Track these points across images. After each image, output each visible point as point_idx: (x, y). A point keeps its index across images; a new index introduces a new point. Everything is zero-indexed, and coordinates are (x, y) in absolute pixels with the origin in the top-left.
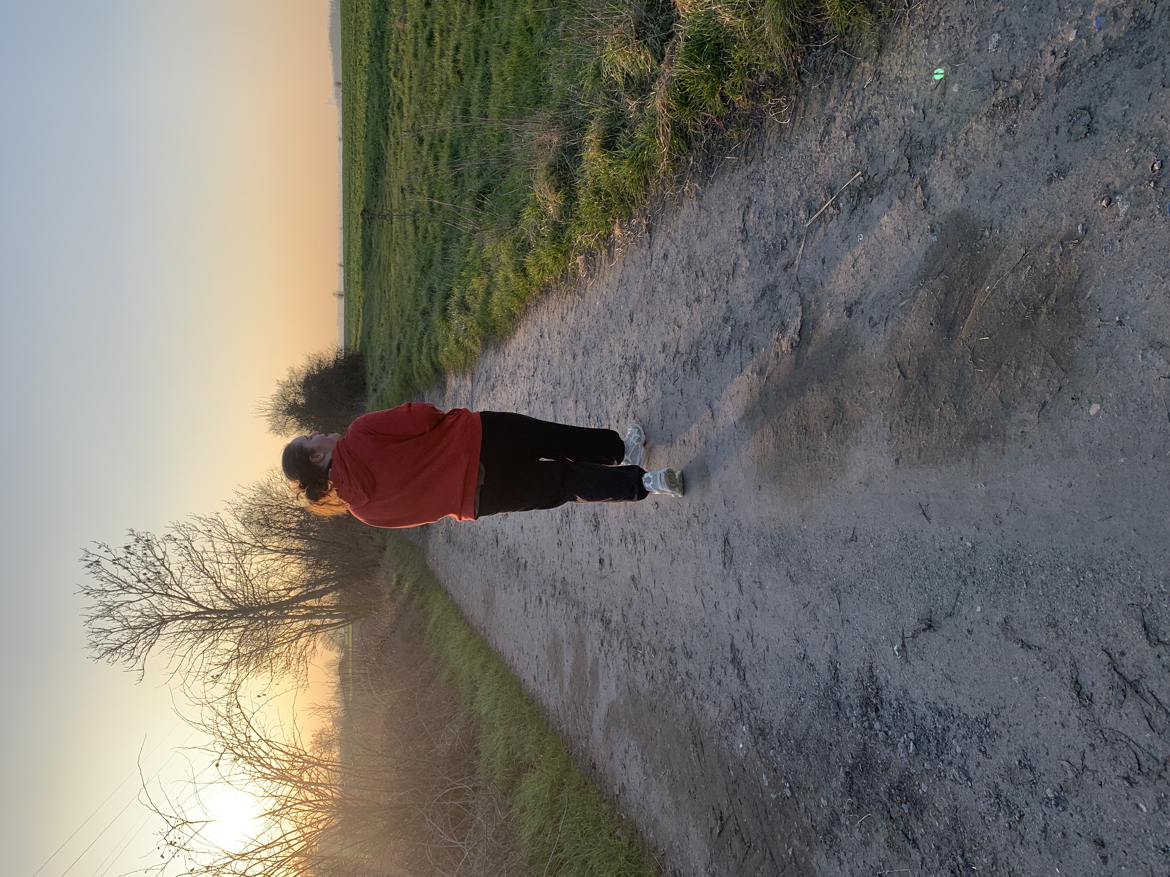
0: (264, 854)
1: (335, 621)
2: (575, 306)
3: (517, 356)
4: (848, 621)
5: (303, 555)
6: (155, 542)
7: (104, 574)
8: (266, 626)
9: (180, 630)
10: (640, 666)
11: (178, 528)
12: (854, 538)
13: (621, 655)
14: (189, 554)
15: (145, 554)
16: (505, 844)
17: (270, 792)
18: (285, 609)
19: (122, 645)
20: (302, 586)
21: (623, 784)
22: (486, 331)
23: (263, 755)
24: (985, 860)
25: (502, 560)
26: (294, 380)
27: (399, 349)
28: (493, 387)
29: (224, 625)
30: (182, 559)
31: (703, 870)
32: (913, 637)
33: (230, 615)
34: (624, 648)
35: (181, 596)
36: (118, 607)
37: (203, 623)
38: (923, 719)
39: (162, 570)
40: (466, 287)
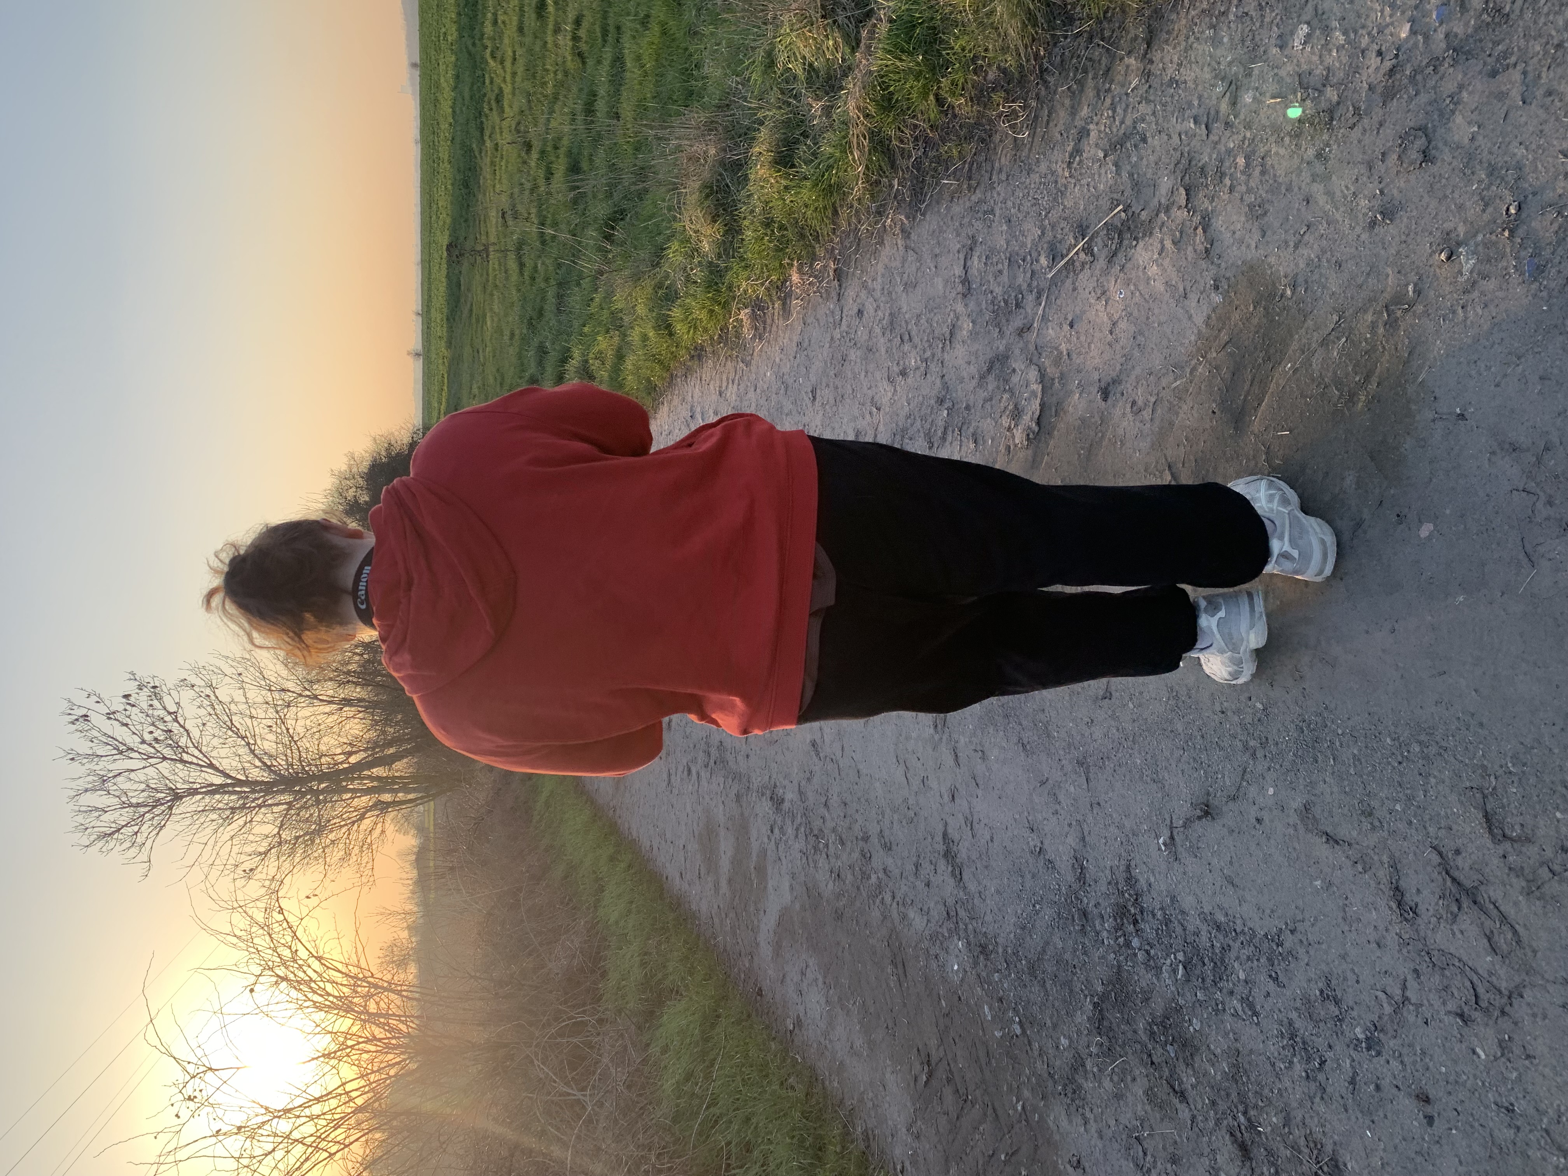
0: (316, 1109)
1: (411, 796)
2: (737, 377)
4: (1099, 804)
5: (367, 708)
6: (165, 690)
7: (95, 733)
8: (318, 802)
9: (201, 809)
10: (822, 862)
11: (197, 671)
12: (1108, 696)
13: (797, 846)
14: (212, 706)
15: (151, 705)
16: (641, 1095)
17: (323, 1026)
18: (343, 780)
19: (120, 829)
20: (366, 750)
21: (798, 1016)
23: (314, 976)
26: (355, 470)
29: (260, 801)
30: (202, 712)
31: (904, 1130)
32: (1184, 826)
33: (267, 788)
34: (801, 836)
35: (201, 763)
36: (115, 776)
37: (231, 799)
38: (1197, 934)
39: (175, 727)
40: (589, 347)
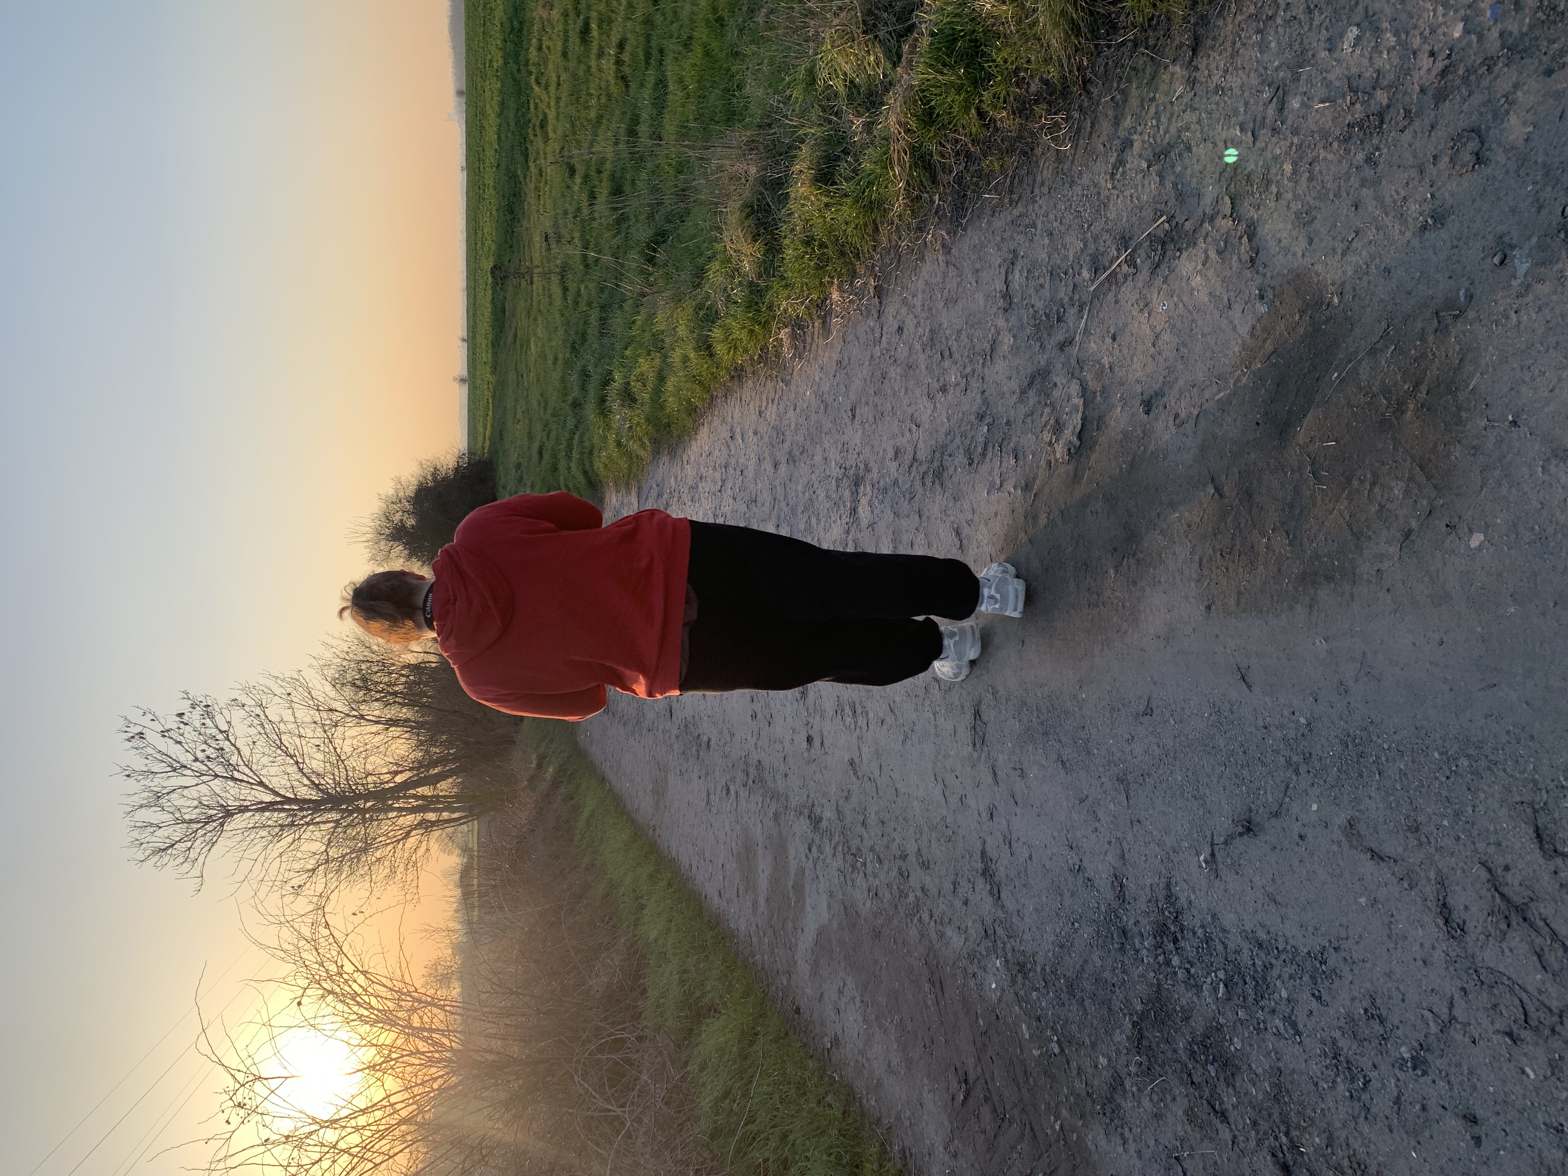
0: (362, 1121)
1: (456, 815)
2: (777, 396)
3: (699, 465)
4: (1139, 821)
5: (412, 728)
6: (217, 709)
7: (150, 750)
8: (364, 821)
9: (250, 826)
10: (859, 879)
11: (247, 690)
12: (1149, 711)
13: (835, 864)
14: (262, 725)
15: (204, 724)
16: (679, 1112)
17: (369, 1039)
18: (389, 799)
19: (173, 845)
20: (411, 769)
21: (836, 1035)
22: (658, 431)
23: (359, 990)
24: (1317, 1140)
25: (677, 737)
26: (401, 494)
27: (540, 453)
29: (308, 819)
30: (253, 731)
31: (941, 1149)
32: (1226, 843)
33: (315, 806)
34: (840, 855)
35: (251, 781)
36: (168, 793)
37: (280, 817)
38: (1238, 952)
39: (226, 745)
40: (630, 369)
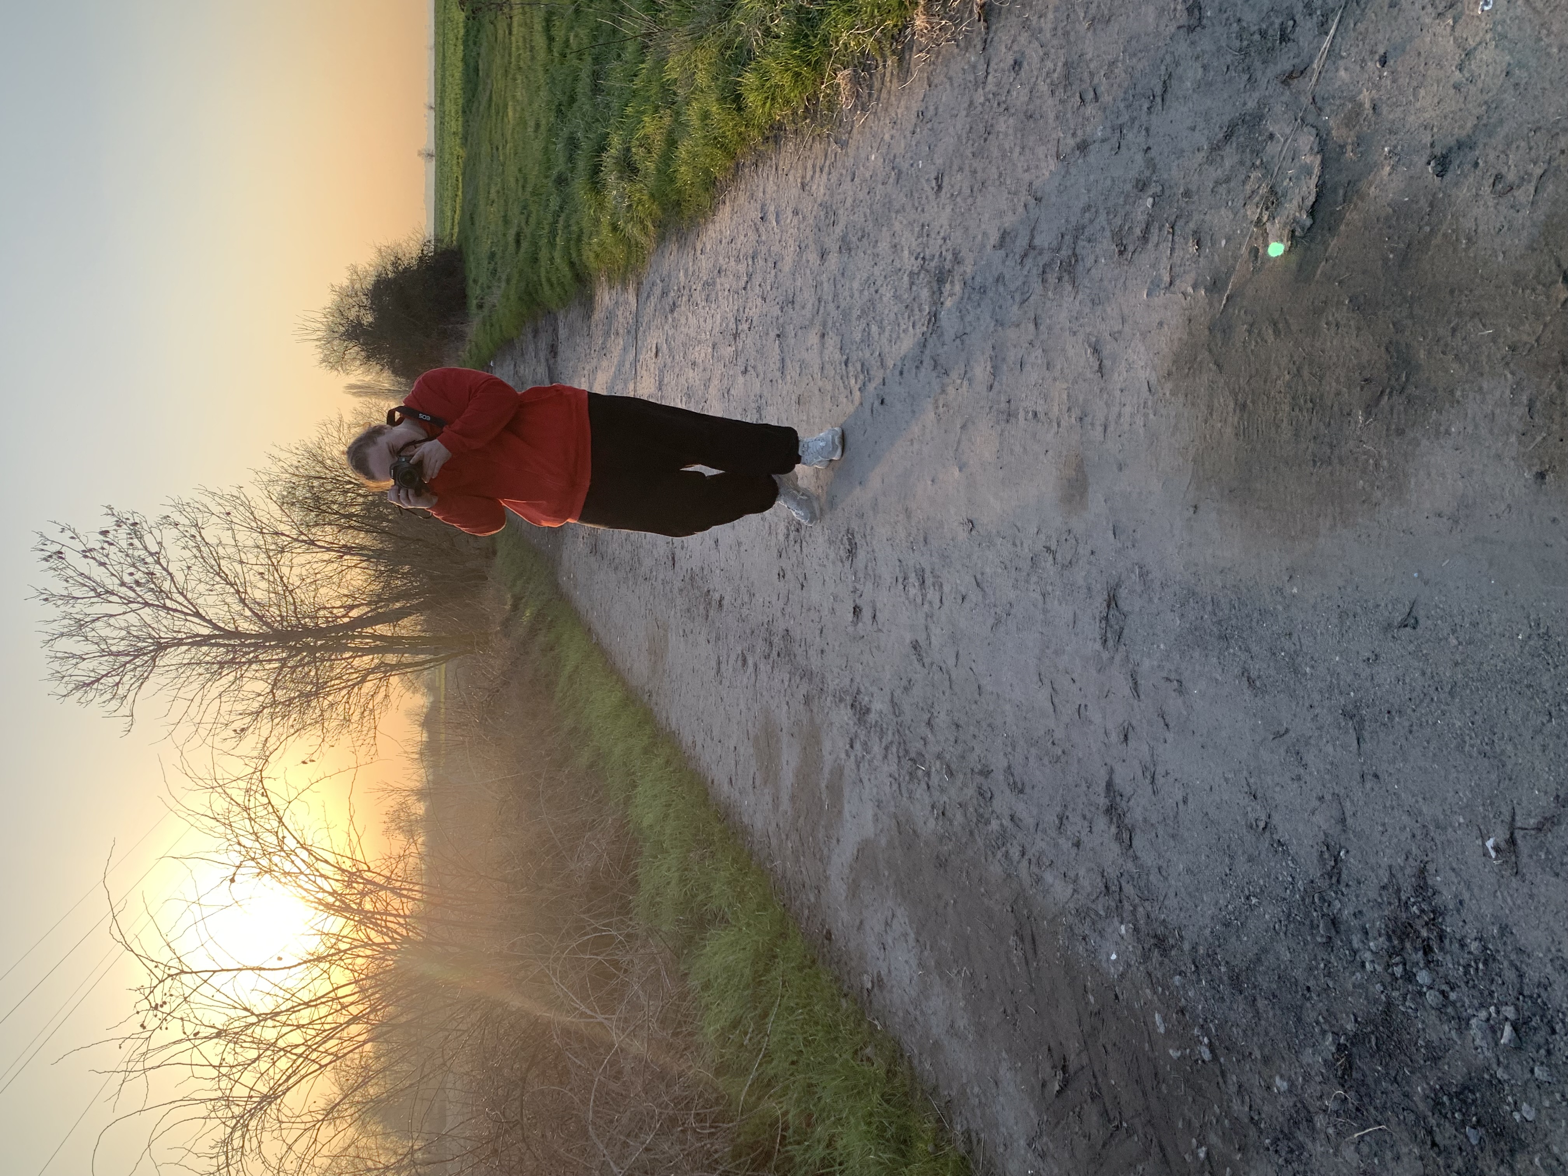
1: (418, 659)
2: (828, 163)
3: (717, 254)
4: (1376, 775)
6: (146, 527)
7: (70, 572)
8: (315, 661)
9: (186, 661)
10: (920, 792)
11: (181, 508)
13: (885, 768)
14: (198, 548)
15: (131, 545)
19: (99, 679)
20: (369, 603)
21: (879, 974)
22: (665, 210)
27: (518, 242)
28: (674, 307)
29: (250, 656)
30: (187, 554)
32: (1539, 827)
33: (259, 642)
34: (893, 758)
35: (186, 611)
36: (93, 621)
37: (217, 653)
38: (1543, 985)
39: (157, 569)
40: (632, 132)
